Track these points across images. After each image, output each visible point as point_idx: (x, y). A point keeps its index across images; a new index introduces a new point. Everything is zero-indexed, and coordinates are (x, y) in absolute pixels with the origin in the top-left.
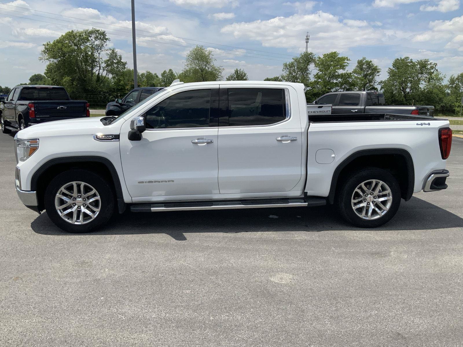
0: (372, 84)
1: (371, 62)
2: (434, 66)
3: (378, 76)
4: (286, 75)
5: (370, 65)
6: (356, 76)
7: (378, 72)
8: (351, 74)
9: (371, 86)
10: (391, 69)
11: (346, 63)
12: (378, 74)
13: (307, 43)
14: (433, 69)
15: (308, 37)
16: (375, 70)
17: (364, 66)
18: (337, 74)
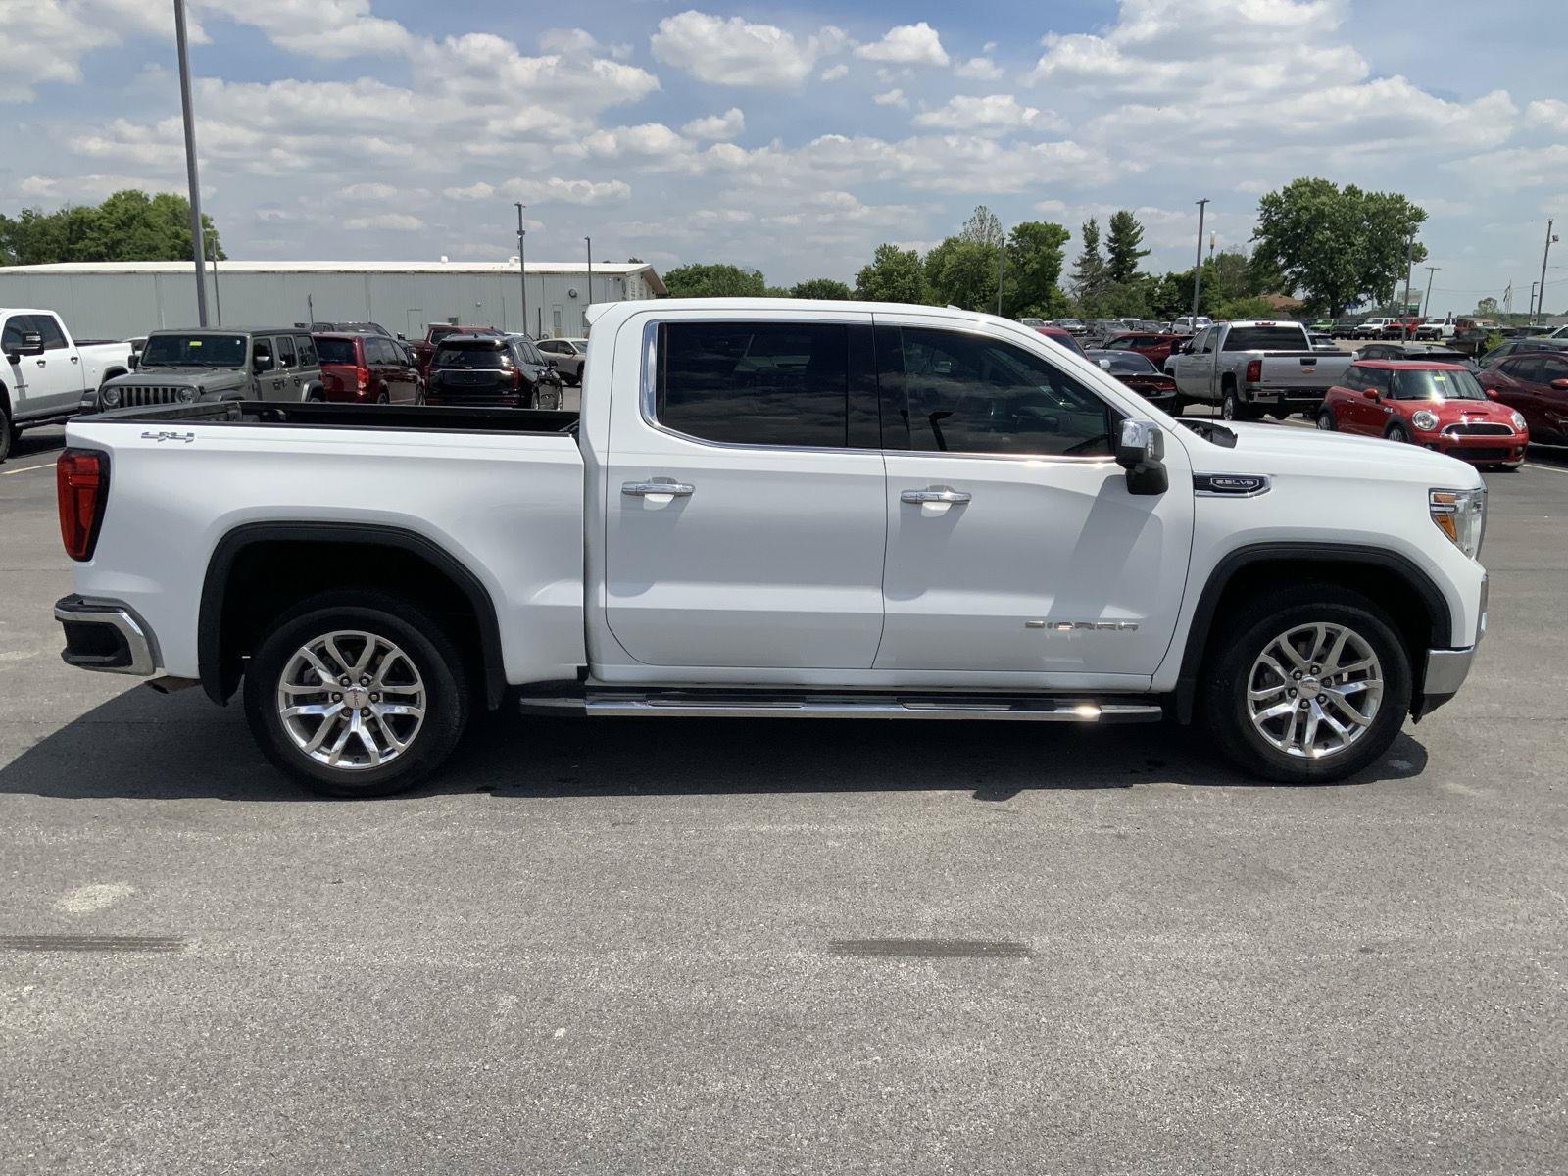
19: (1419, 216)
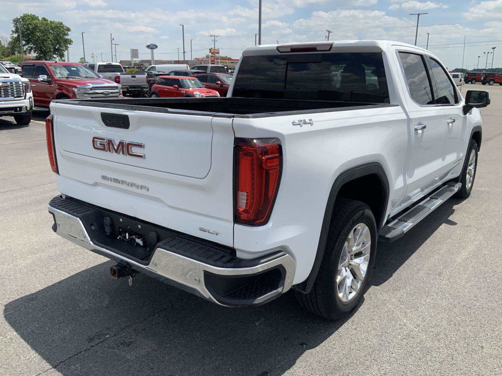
19: (68, 30)
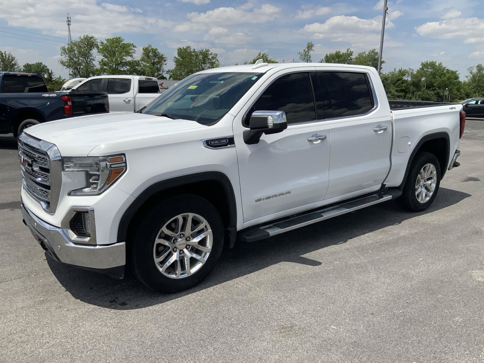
0: (161, 73)
1: (156, 49)
2: (215, 56)
3: (165, 64)
4: (67, 61)
5: (155, 53)
6: (145, 64)
7: (165, 61)
8: (139, 61)
9: (160, 74)
10: (177, 58)
11: (132, 49)
12: (165, 63)
13: (69, 25)
14: (214, 59)
15: (69, 19)
16: (161, 59)
17: (150, 54)
18: (123, 61)
